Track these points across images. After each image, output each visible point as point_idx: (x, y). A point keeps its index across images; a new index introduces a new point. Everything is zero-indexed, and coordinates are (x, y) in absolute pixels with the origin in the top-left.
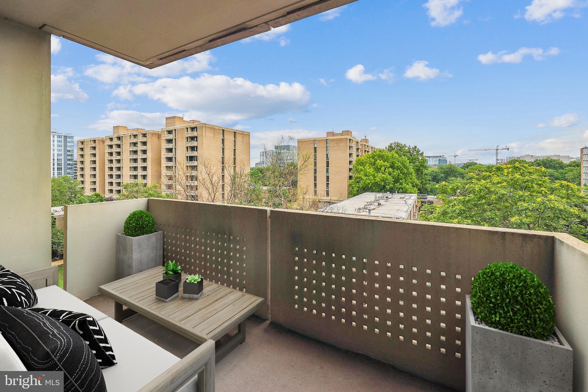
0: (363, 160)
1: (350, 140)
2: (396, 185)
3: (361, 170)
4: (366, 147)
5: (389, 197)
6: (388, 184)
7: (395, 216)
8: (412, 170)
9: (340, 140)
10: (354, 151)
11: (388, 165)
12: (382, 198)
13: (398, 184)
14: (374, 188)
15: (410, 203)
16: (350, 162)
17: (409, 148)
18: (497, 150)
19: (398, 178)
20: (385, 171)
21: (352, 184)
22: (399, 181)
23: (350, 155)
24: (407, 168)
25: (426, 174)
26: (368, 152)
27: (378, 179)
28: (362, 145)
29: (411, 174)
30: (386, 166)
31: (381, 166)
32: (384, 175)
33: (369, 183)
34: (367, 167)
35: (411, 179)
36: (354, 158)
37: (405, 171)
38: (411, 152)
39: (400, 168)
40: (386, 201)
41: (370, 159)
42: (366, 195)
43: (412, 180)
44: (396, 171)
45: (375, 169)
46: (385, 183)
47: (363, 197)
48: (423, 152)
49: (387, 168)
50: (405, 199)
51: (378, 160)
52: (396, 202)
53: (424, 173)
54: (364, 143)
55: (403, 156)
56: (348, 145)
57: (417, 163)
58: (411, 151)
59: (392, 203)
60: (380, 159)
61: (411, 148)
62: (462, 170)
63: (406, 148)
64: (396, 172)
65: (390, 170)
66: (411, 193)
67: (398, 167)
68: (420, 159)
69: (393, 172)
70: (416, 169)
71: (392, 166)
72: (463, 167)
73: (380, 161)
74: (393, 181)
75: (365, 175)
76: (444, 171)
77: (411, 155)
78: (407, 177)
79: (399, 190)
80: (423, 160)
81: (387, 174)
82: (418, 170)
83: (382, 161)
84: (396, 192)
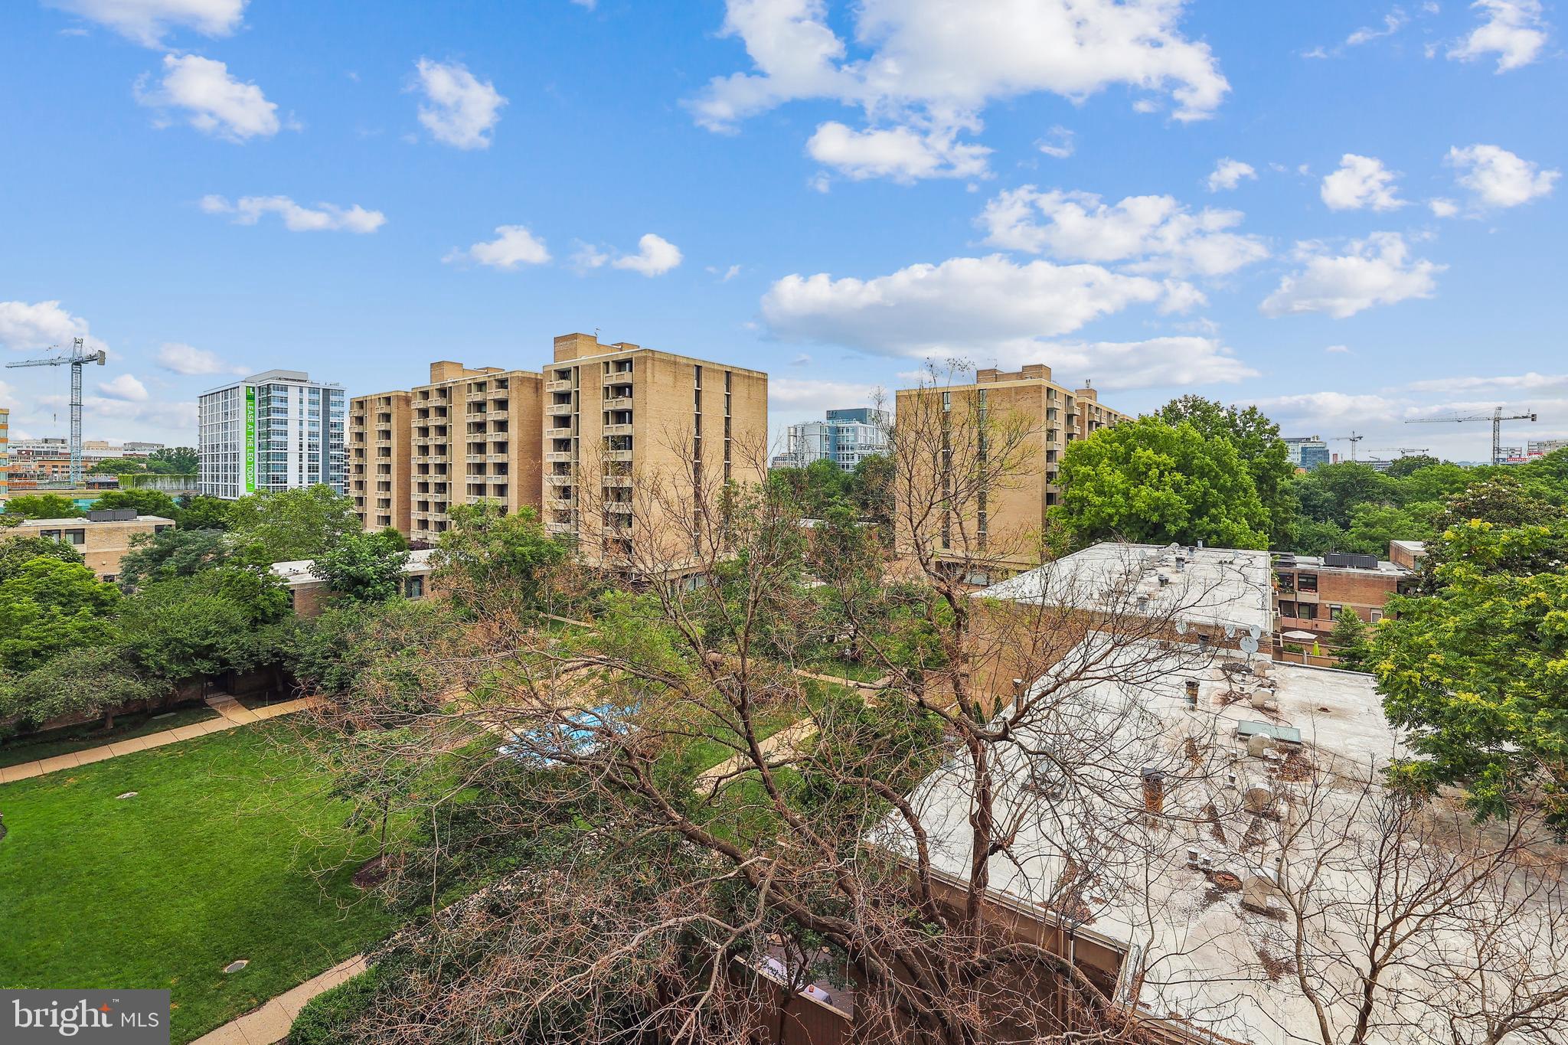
0: (1088, 448)
1: (1048, 390)
2: (1197, 521)
3: (1087, 477)
4: (1093, 410)
5: (1184, 558)
6: (1172, 519)
8: (1248, 480)
9: (1017, 391)
10: (1060, 424)
11: (1171, 462)
12: (1164, 561)
13: (1206, 519)
14: (1127, 529)
15: (1261, 581)
16: (1050, 455)
17: (1232, 415)
18: (1496, 419)
19: (1205, 502)
20: (1160, 481)
21: (1057, 519)
22: (1208, 510)
23: (1050, 433)
24: (1233, 474)
25: (1285, 492)
26: (1099, 425)
27: (1139, 505)
28: (1080, 405)
29: (1245, 491)
30: (1164, 465)
31: (1149, 467)
32: (1157, 494)
33: (1111, 517)
34: (1104, 467)
35: (1246, 504)
36: (1061, 444)
37: (1227, 480)
38: (1237, 425)
39: (1210, 471)
40: (1178, 572)
41: (1110, 447)
42: (1104, 552)
43: (1250, 509)
44: (1197, 482)
45: (1129, 475)
46: (1162, 516)
48: (1278, 427)
49: (1167, 473)
50: (1236, 567)
51: (1139, 449)
53: (1279, 488)
54: (1087, 401)
55: (1217, 437)
56: (1044, 406)
57: (1260, 458)
58: (1238, 421)
60: (1145, 445)
61: (1239, 413)
62: (1392, 481)
63: (1224, 414)
64: (1198, 486)
65: (1179, 476)
66: (1246, 547)
67: (1202, 468)
68: (1268, 445)
69: (1187, 483)
70: (1258, 476)
71: (1185, 466)
72: (1391, 469)
73: (1145, 450)
74: (1188, 511)
75: (1100, 492)
76: (1330, 481)
77: (1238, 433)
78: (1234, 499)
79: (1209, 537)
80: (1274, 447)
81: (1167, 488)
82: (1265, 479)
83: (1150, 452)
84: (1200, 543)
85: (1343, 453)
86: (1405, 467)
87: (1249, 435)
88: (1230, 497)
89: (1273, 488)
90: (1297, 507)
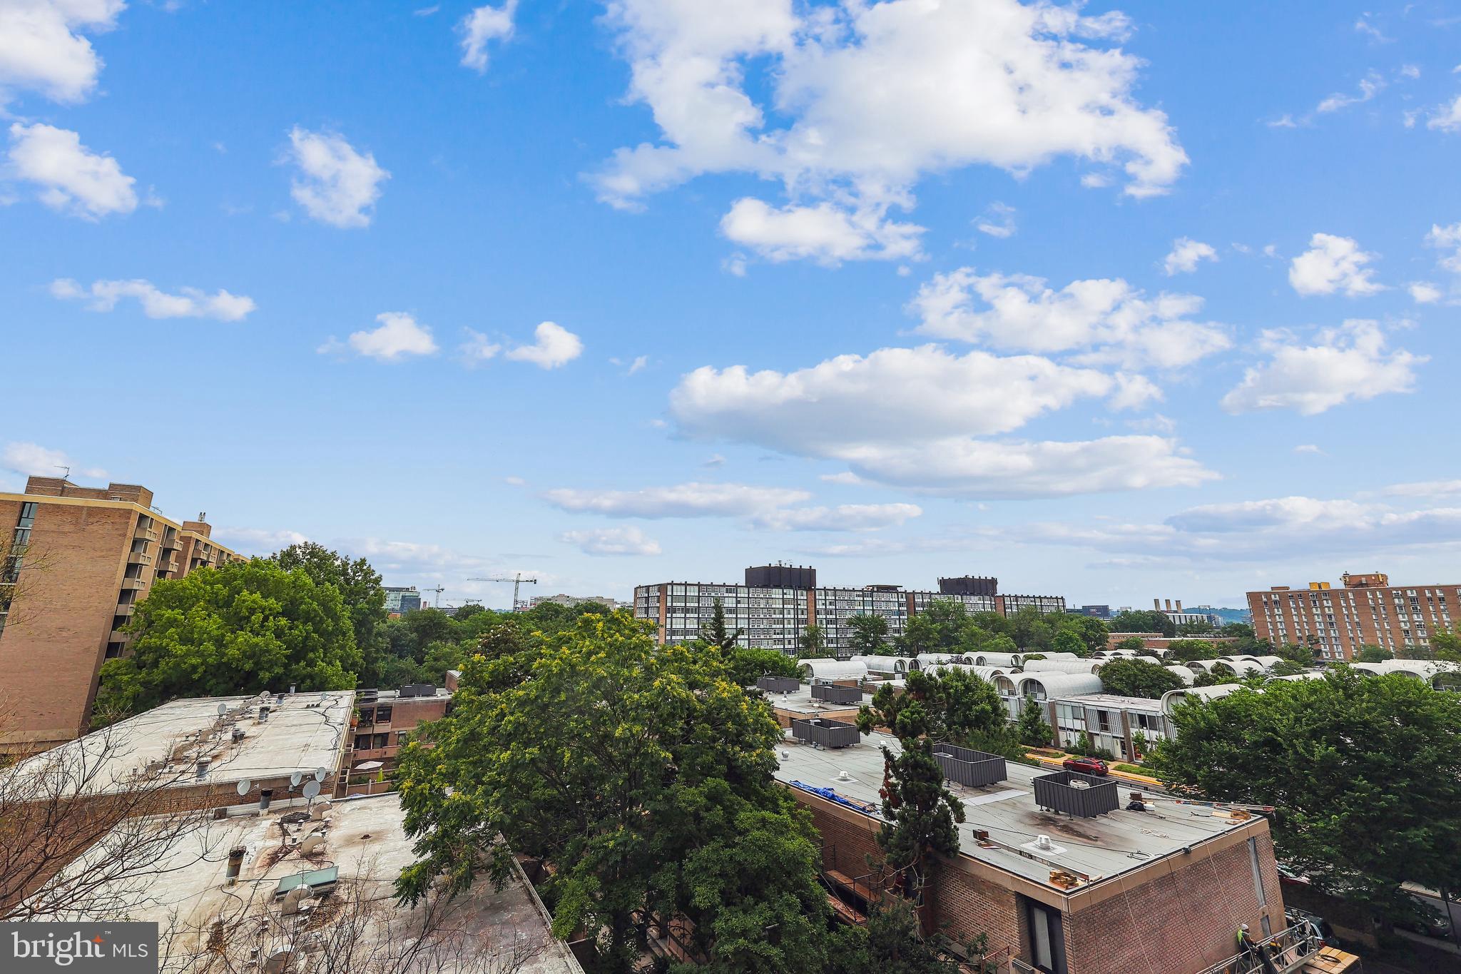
0: (184, 589)
1: (142, 517)
2: (294, 667)
3: (172, 622)
4: (201, 547)
5: (272, 706)
6: (266, 666)
7: (299, 770)
8: (347, 624)
9: (92, 511)
10: (150, 560)
11: (278, 607)
12: (244, 713)
13: (303, 663)
14: (213, 682)
15: (340, 720)
16: (125, 595)
17: (345, 564)
18: (518, 582)
19: (305, 645)
20: (262, 626)
21: (118, 674)
22: (306, 654)
23: (132, 569)
24: (336, 618)
25: (379, 634)
26: (204, 563)
27: (232, 652)
28: (186, 540)
29: (344, 634)
30: (270, 610)
31: (252, 611)
32: (256, 640)
33: (194, 668)
34: (198, 610)
35: (342, 647)
36: (144, 585)
37: (329, 624)
38: (348, 574)
39: (315, 616)
40: (259, 723)
41: (212, 588)
42: (178, 711)
43: (345, 651)
44: (301, 627)
45: (227, 619)
46: (256, 664)
47: (163, 718)
48: (380, 577)
49: (271, 618)
50: (321, 710)
51: (245, 592)
52: (295, 723)
53: (375, 631)
54: (196, 535)
55: (327, 584)
56: (130, 534)
57: (362, 604)
58: (349, 571)
59: (282, 725)
60: (252, 588)
61: (351, 563)
62: (456, 624)
63: (337, 563)
64: (300, 631)
65: (283, 621)
66: (336, 688)
67: (308, 613)
68: (372, 592)
69: (290, 628)
70: (358, 621)
71: (290, 612)
72: (457, 615)
73: (251, 593)
74: (287, 657)
75: (183, 641)
76: (416, 624)
77: (347, 581)
78: (333, 643)
79: (303, 682)
80: (375, 595)
81: (268, 633)
82: (362, 624)
83: (257, 596)
84: (293, 689)
85: (429, 600)
86: (467, 612)
87: (357, 583)
88: (329, 641)
89: (369, 631)
90: (387, 647)
